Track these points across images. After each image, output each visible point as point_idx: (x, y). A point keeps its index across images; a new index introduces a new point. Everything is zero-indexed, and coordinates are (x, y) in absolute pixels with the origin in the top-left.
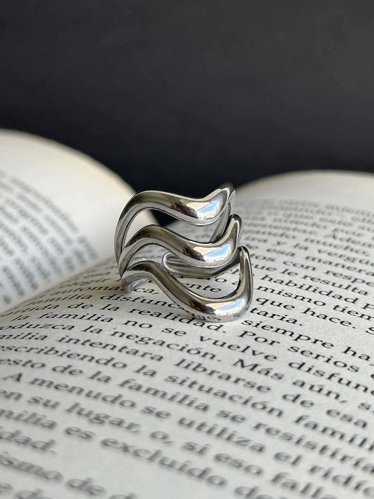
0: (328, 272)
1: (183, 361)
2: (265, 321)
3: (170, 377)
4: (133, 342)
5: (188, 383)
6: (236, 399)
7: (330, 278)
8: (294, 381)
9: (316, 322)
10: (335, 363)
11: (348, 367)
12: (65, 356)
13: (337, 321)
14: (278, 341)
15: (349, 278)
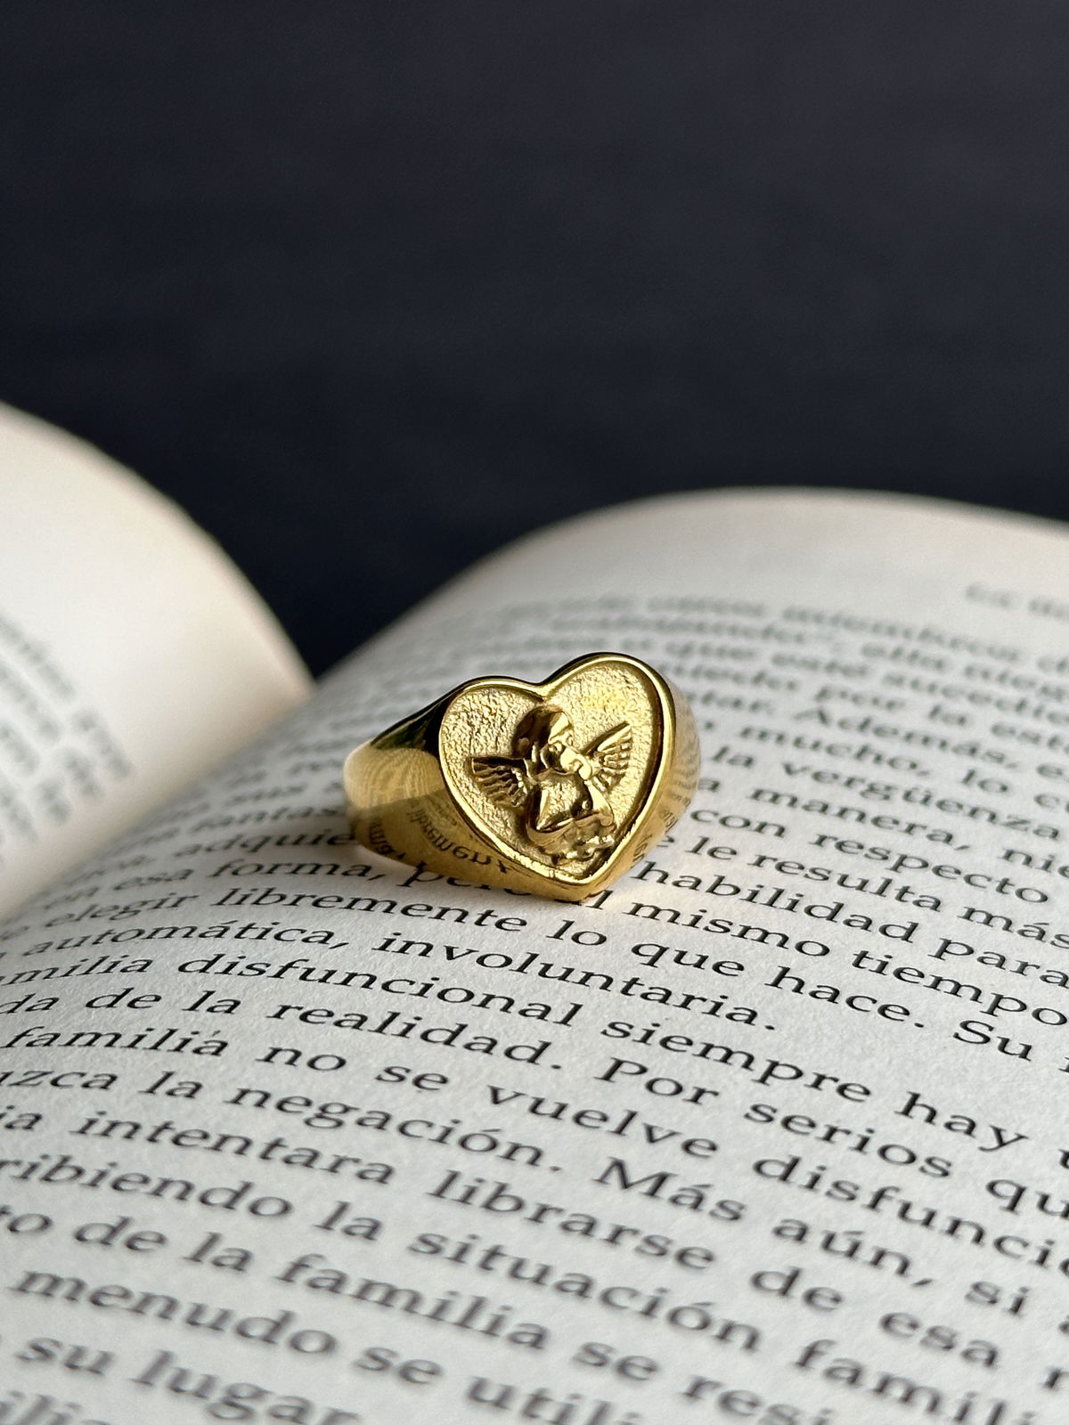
0: (821, 840)
1: (453, 1177)
2: (667, 1019)
3: (424, 1240)
4: (297, 1121)
5: (475, 1256)
6: (620, 1299)
7: (828, 858)
8: (777, 1223)
9: (811, 1015)
10: (883, 1152)
11: (921, 1162)
12: (105, 1185)
13: (868, 1005)
14: (714, 1090)
15: (884, 853)
